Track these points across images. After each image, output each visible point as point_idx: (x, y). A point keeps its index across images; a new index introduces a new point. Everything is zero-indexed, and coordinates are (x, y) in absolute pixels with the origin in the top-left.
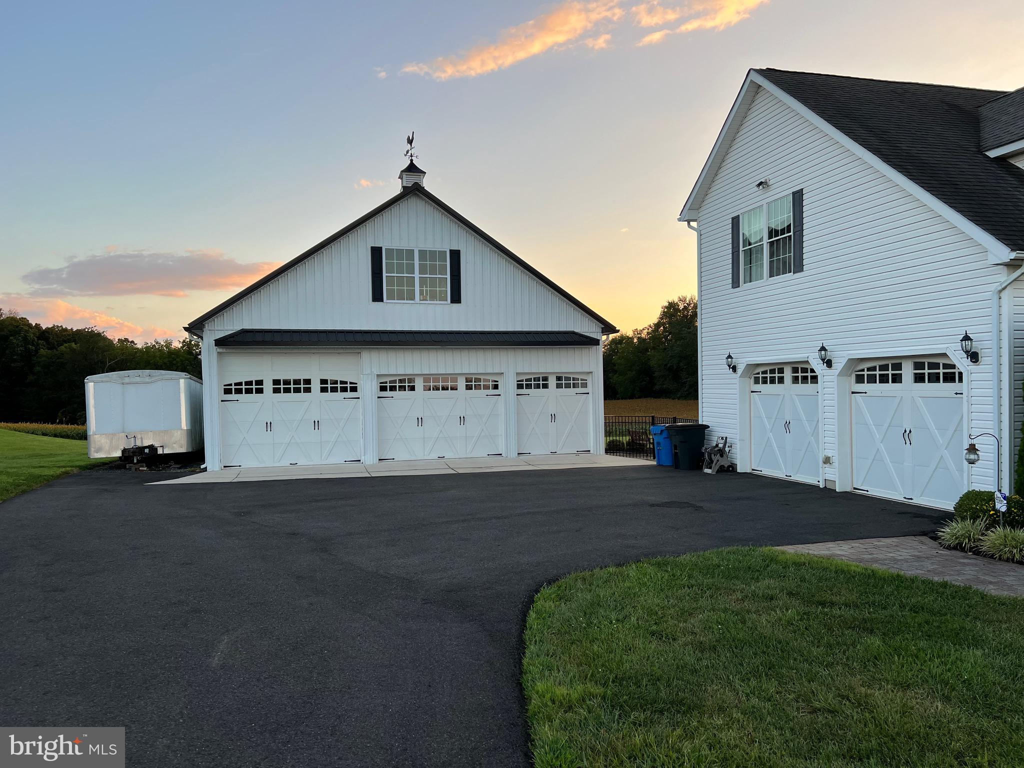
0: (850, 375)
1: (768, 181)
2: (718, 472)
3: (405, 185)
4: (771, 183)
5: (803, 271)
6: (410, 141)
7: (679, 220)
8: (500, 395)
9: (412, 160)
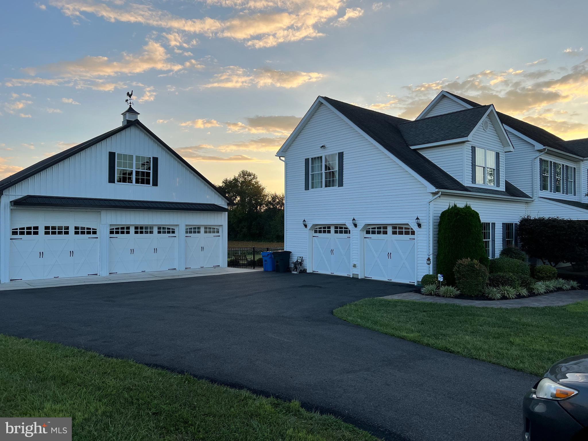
0: (364, 231)
1: (325, 146)
2: (300, 272)
3: (127, 119)
4: (326, 147)
5: (343, 186)
6: (130, 96)
7: (276, 156)
8: (176, 237)
9: (130, 106)
